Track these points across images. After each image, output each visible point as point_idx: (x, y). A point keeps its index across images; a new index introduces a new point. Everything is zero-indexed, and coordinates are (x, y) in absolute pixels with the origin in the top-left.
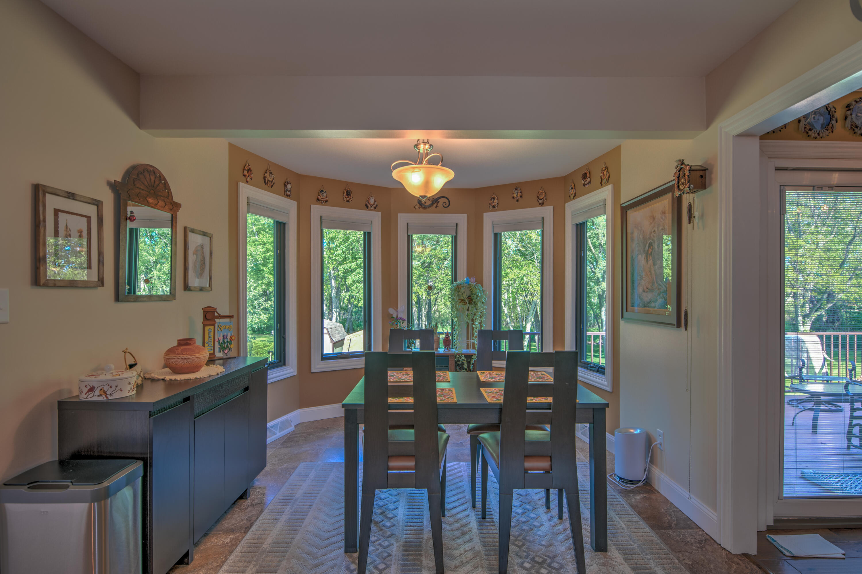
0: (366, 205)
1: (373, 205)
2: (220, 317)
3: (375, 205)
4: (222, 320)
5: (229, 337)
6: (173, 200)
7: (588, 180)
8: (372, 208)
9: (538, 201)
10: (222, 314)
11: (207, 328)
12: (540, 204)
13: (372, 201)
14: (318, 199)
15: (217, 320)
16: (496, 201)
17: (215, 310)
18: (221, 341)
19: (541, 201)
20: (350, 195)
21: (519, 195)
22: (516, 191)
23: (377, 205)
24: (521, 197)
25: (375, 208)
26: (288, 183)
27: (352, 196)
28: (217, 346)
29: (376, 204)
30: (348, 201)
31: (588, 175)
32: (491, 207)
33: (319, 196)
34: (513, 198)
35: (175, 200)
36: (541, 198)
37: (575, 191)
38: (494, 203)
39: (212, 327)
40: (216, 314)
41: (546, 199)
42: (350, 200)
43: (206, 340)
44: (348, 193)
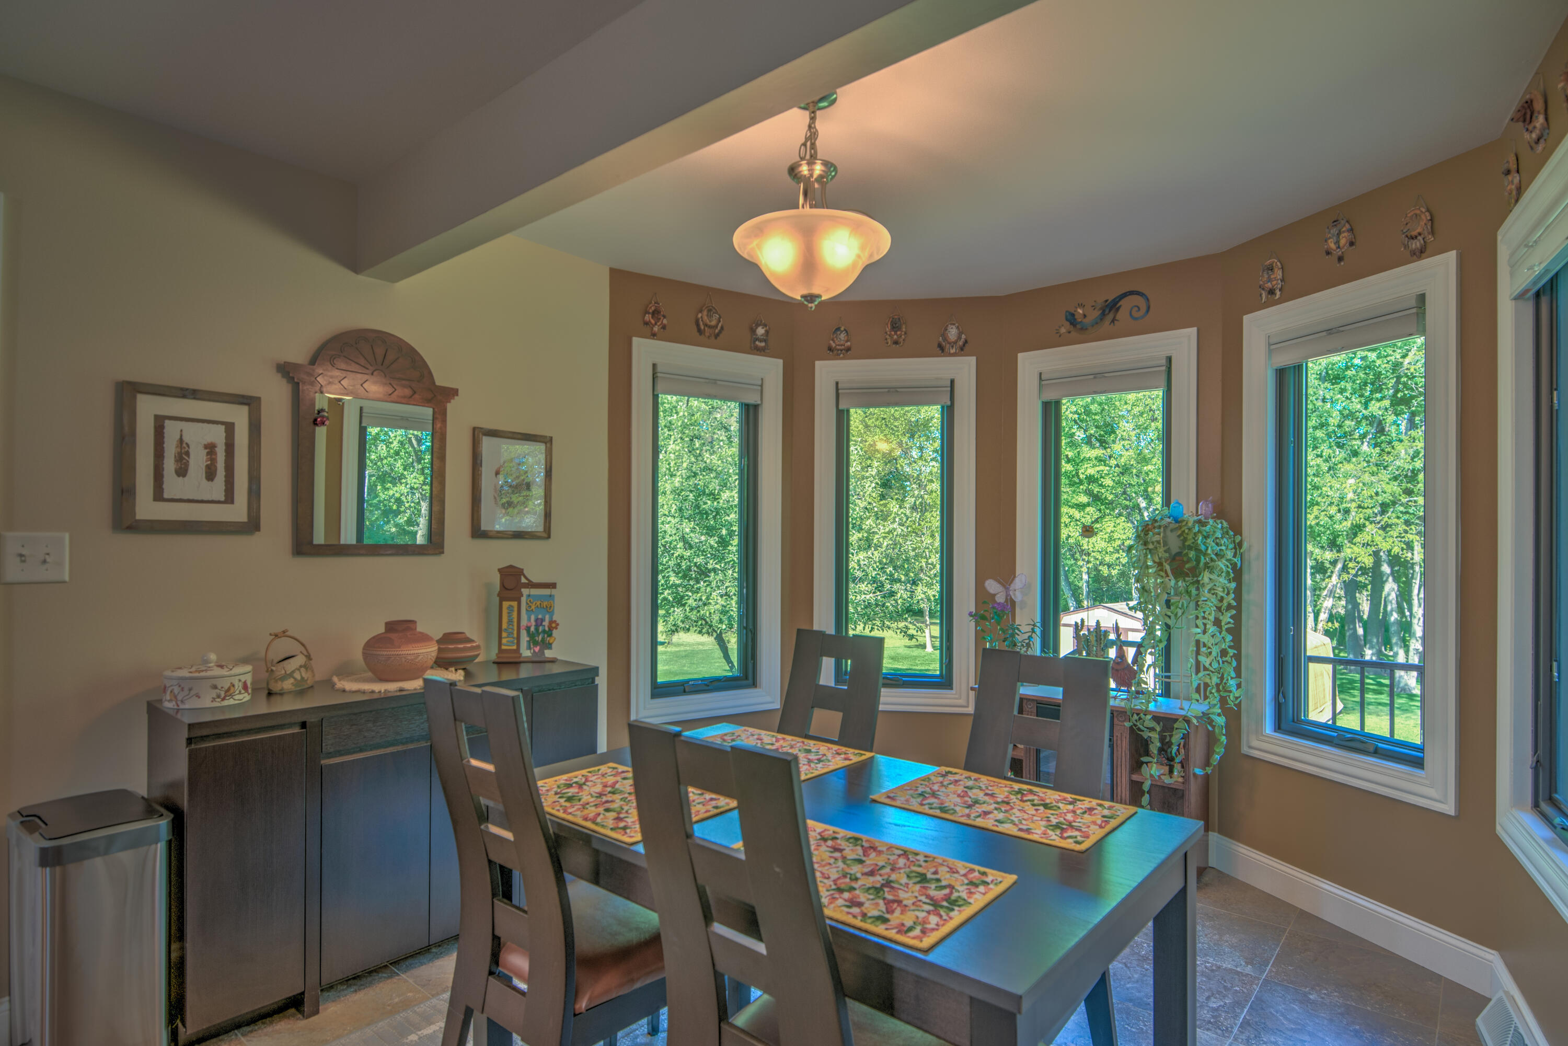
0: (940, 346)
1: (955, 342)
2: (532, 585)
3: (961, 343)
4: (535, 592)
5: (546, 623)
6: (434, 383)
7: (1540, 120)
8: (953, 351)
9: (1406, 246)
10: (535, 579)
11: (506, 604)
12: (1413, 253)
13: (953, 333)
14: (830, 349)
15: (525, 591)
16: (1278, 274)
17: (519, 572)
18: (532, 629)
19: (1416, 244)
20: (899, 329)
21: (1343, 242)
22: (1334, 231)
23: (966, 342)
24: (1352, 244)
25: (962, 349)
26: (758, 325)
27: (904, 330)
28: (524, 638)
29: (963, 340)
30: (896, 343)
31: (1539, 106)
32: (1264, 296)
33: (831, 342)
34: (1328, 253)
35: (438, 383)
36: (1414, 233)
37: (1516, 180)
38: (1270, 280)
39: (515, 604)
40: (523, 580)
41: (1433, 232)
42: (901, 340)
43: (504, 626)
44: (895, 326)
